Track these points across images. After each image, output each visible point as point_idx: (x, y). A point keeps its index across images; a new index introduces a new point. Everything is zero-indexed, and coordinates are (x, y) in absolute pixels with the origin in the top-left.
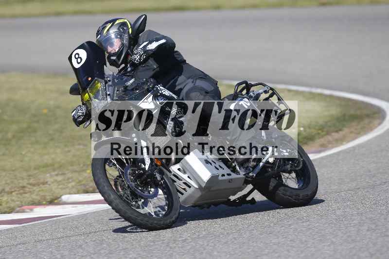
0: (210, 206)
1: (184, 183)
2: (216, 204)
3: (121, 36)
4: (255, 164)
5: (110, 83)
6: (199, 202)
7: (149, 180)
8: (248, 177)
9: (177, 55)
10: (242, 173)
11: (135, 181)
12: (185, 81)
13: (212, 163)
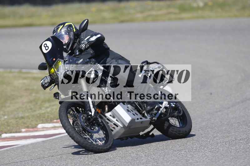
0: (128, 138)
1: (114, 124)
2: (131, 137)
3: (69, 33)
4: (157, 112)
5: (67, 62)
6: (122, 136)
7: (95, 122)
8: (152, 120)
9: (104, 44)
10: (149, 118)
11: (86, 122)
12: (110, 61)
13: (131, 111)
